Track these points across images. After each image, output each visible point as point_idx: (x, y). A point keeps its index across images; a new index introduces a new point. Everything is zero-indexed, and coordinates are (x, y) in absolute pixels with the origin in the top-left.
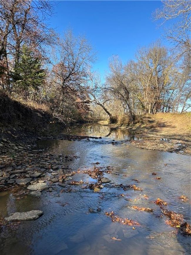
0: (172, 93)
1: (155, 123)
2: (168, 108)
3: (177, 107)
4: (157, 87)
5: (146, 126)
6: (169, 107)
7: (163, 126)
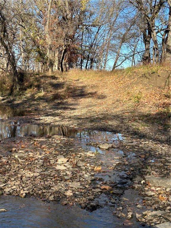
0: (95, 33)
1: (63, 90)
2: (89, 62)
3: (105, 60)
4: (68, 17)
5: (43, 96)
6: (92, 60)
7: (79, 96)
